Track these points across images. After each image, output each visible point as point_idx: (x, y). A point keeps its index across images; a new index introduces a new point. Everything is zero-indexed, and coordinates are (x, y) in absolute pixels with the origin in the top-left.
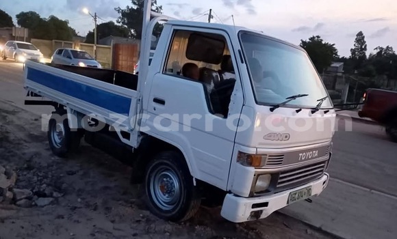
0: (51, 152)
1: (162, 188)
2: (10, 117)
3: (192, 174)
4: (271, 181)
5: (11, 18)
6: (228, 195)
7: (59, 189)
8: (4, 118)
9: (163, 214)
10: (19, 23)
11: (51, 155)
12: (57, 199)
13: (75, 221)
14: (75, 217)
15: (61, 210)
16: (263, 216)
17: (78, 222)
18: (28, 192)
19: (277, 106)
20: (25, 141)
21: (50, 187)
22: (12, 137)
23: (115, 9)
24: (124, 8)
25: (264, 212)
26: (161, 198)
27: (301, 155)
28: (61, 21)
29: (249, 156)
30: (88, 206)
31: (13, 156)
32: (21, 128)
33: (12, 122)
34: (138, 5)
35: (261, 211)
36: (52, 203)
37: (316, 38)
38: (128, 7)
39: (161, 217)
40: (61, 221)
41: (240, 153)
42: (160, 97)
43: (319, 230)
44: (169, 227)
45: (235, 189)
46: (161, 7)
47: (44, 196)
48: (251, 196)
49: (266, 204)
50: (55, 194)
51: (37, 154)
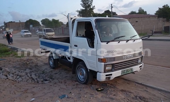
0: (50, 68)
1: (81, 74)
2: (39, 59)
3: (88, 68)
4: (112, 67)
5: (39, 22)
6: (98, 73)
7: (52, 78)
8: (37, 59)
9: (82, 82)
10: (42, 24)
11: (50, 69)
12: (51, 81)
13: (55, 87)
14: (55, 85)
15: (51, 84)
16: (111, 79)
17: (56, 87)
18: (42, 80)
19: (109, 42)
20: (43, 65)
21: (49, 78)
22: (39, 65)
23: (76, 11)
24: (79, 10)
25: (111, 77)
26: (81, 77)
27: (123, 57)
28: (56, 20)
29: (101, 59)
30: (60, 82)
31: (39, 70)
32: (42, 61)
33: (40, 60)
34: (85, 7)
35: (110, 77)
36: (49, 82)
37: (166, 6)
38: (81, 9)
39: (82, 83)
40: (51, 87)
41: (99, 59)
42: (76, 45)
43: (141, 84)
44: (83, 86)
45: (99, 70)
46: (94, 6)
47: (47, 80)
48: (105, 72)
49: (111, 75)
50: (50, 80)
51: (46, 69)
